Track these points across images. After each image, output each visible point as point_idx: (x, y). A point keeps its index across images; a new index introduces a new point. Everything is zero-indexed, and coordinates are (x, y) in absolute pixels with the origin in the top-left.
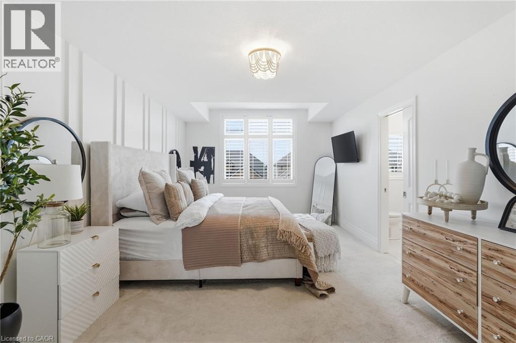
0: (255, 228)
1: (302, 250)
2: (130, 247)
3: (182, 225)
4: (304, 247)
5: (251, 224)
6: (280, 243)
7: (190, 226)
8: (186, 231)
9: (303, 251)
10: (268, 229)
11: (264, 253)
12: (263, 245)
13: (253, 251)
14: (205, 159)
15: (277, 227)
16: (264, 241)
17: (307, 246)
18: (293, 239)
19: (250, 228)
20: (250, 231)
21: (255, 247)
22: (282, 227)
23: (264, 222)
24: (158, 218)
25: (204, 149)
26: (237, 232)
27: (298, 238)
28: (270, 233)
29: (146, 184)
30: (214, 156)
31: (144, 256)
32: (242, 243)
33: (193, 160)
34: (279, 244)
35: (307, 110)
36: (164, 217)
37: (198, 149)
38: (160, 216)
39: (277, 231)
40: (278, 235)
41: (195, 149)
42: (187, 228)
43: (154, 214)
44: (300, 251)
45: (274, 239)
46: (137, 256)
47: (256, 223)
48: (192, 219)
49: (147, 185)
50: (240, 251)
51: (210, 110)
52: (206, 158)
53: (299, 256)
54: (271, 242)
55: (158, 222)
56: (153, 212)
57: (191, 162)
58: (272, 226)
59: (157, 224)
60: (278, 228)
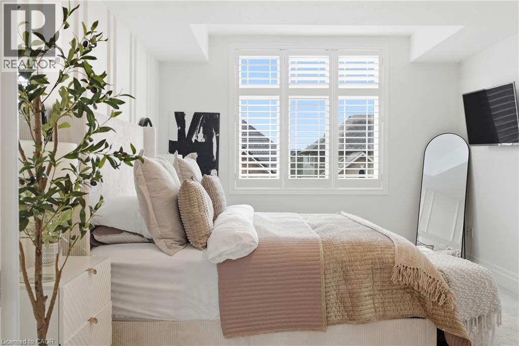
0: (349, 261)
1: (438, 301)
2: (123, 297)
3: (220, 255)
4: (443, 295)
5: (343, 255)
6: (397, 290)
7: (234, 258)
8: (225, 267)
9: (441, 303)
10: (374, 264)
11: (367, 307)
12: (366, 294)
13: (348, 304)
14: (200, 137)
15: (391, 260)
16: (367, 285)
17: (449, 295)
18: (423, 282)
19: (343, 262)
20: (342, 268)
21: (351, 297)
22: (400, 261)
23: (368, 251)
24: (169, 244)
25: (197, 116)
26: (319, 269)
27: (430, 280)
28: (379, 271)
29: (146, 181)
30: (217, 131)
31: (151, 314)
32: (327, 290)
33: (175, 139)
34: (395, 291)
35: (408, 38)
36: (178, 243)
37: (186, 118)
38: (171, 241)
39: (391, 268)
40: (394, 275)
41: (180, 117)
42: (228, 261)
43: (162, 238)
44: (434, 304)
45: (385, 282)
46: (134, 312)
47: (353, 252)
48: (238, 245)
49: (149, 183)
50: (324, 304)
51: (211, 37)
52: (201, 135)
53: (434, 311)
54: (380, 288)
55: (171, 251)
56: (160, 232)
57: (171, 143)
58: (382, 258)
59: (170, 255)
60: (394, 263)
